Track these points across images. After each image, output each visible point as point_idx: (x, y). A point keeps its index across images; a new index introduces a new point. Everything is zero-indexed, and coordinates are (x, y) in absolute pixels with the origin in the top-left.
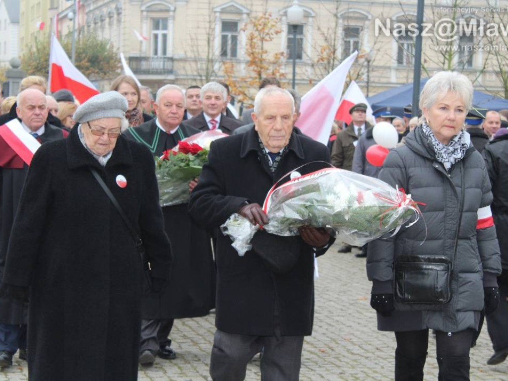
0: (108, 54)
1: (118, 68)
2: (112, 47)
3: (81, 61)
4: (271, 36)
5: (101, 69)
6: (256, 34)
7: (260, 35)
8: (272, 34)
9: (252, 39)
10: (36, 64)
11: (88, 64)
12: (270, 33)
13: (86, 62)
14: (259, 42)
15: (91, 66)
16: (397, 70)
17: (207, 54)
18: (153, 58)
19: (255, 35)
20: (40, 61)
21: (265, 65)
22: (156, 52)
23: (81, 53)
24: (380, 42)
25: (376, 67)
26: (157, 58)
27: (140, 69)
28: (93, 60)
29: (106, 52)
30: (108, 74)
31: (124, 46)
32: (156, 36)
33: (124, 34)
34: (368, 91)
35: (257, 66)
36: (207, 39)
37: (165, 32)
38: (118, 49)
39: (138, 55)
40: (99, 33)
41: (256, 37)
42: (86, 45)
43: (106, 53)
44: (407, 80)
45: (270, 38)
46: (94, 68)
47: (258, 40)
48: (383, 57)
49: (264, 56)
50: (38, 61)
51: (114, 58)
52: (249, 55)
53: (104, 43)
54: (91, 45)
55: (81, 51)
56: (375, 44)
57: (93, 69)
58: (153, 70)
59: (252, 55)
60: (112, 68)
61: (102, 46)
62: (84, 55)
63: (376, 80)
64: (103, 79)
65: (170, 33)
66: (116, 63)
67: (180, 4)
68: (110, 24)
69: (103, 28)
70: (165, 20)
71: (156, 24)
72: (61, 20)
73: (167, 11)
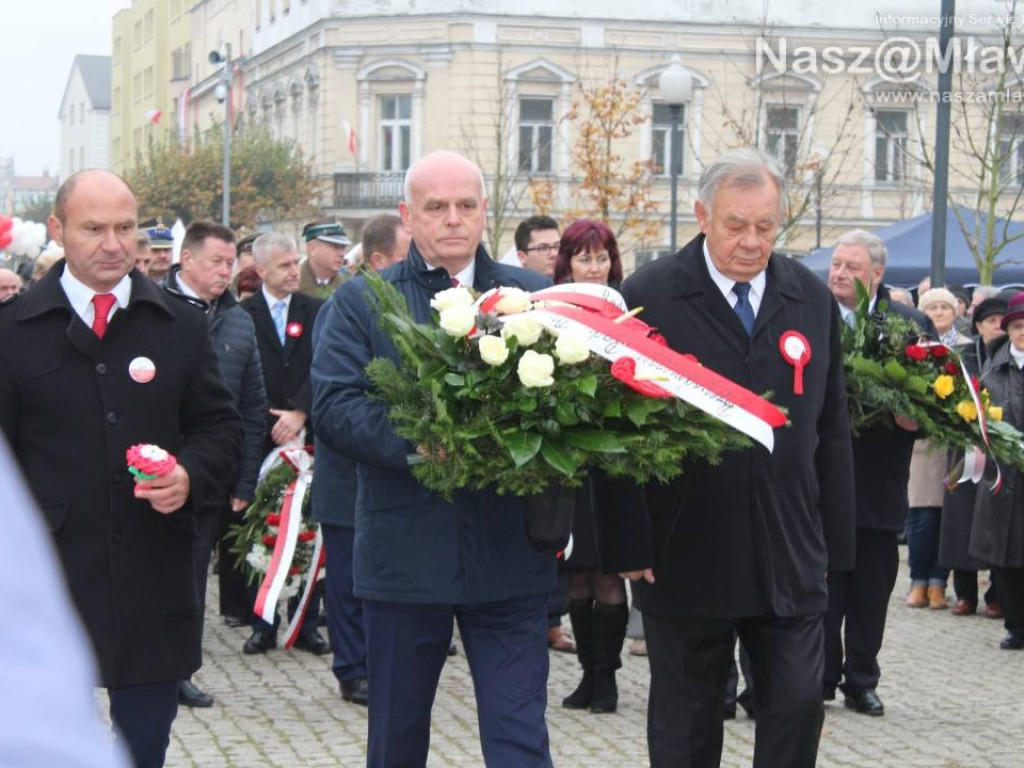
0: (292, 169)
1: (313, 196)
2: (300, 153)
3: (239, 183)
4: (627, 128)
5: (278, 200)
6: (597, 123)
7: (603, 125)
8: (628, 124)
9: (587, 134)
10: (149, 191)
11: (252, 189)
12: (623, 121)
13: (248, 186)
14: (602, 139)
15: (259, 194)
16: (874, 192)
17: (495, 165)
18: (383, 175)
19: (595, 126)
20: (156, 184)
21: (614, 185)
22: (388, 164)
23: (240, 168)
24: (849, 136)
25: (842, 187)
26: (391, 175)
27: (357, 198)
28: (264, 180)
29: (287, 164)
30: (292, 209)
31: (324, 152)
32: (388, 131)
33: (324, 128)
34: (819, 238)
35: (599, 188)
36: (496, 136)
37: (405, 122)
38: (313, 158)
39: (354, 171)
40: (274, 126)
41: (597, 130)
42: (248, 151)
43: (289, 167)
44: (903, 212)
45: (624, 131)
46: (265, 196)
47: (599, 137)
48: (854, 165)
49: (613, 167)
50: (153, 185)
51: (305, 176)
52: (583, 167)
53: (283, 147)
54: (258, 151)
55: (240, 163)
56: (839, 140)
57: (263, 200)
58: (383, 200)
59: (588, 166)
60: (301, 195)
61: (281, 151)
62: (244, 172)
63: (838, 213)
64: (282, 218)
65: (416, 123)
66: (309, 186)
67: (436, 66)
68: (296, 109)
69: (280, 116)
70: (406, 99)
71: (389, 107)
72: (195, 102)
73: (411, 80)
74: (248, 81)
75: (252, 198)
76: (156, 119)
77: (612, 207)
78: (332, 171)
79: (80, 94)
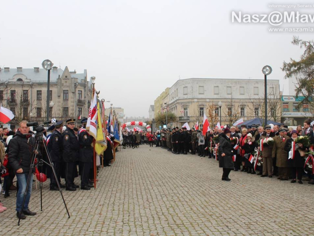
1: (177, 119)
2: (175, 115)
5: (173, 120)
9: (210, 110)
13: (169, 118)
20: (159, 118)
22: (185, 115)
26: (185, 117)
27: (181, 119)
28: (171, 118)
31: (178, 114)
32: (185, 112)
33: (178, 112)
39: (181, 116)
40: (172, 112)
51: (176, 117)
54: (170, 114)
55: (168, 116)
58: (185, 120)
60: (175, 119)
61: (173, 115)
65: (188, 111)
67: (190, 104)
68: (174, 110)
69: (173, 111)
70: (187, 108)
71: (185, 109)
72: (163, 109)
73: (187, 106)
74: (169, 107)
75: (170, 120)
76: (159, 111)
77: (213, 119)
78: (179, 116)
79: (151, 109)
